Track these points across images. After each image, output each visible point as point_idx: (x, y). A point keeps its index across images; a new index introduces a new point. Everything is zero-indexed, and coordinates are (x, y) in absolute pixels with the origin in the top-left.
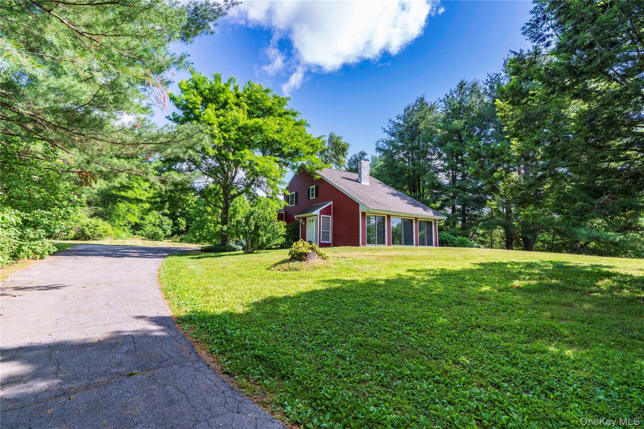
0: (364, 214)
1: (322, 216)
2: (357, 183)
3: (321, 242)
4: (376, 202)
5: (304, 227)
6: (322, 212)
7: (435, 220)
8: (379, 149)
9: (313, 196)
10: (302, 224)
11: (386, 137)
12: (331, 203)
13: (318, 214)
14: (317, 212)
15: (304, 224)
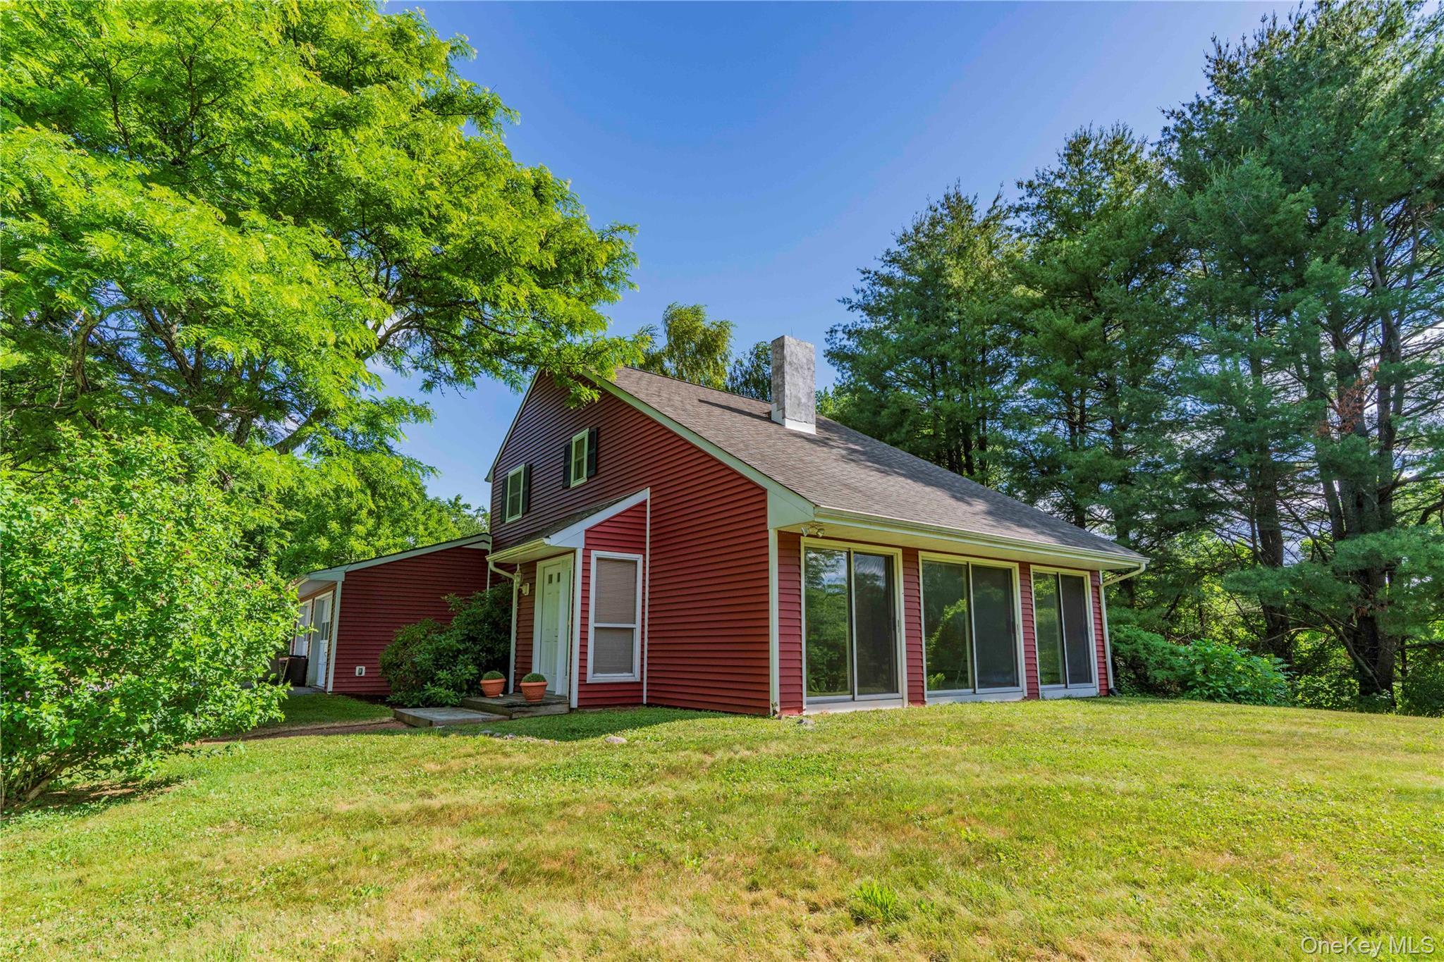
0: (790, 541)
1: (595, 554)
2: (767, 424)
3: (590, 678)
4: (847, 486)
5: (527, 604)
6: (595, 538)
7: (1094, 573)
8: (837, 356)
9: (578, 476)
10: (520, 591)
11: (858, 319)
12: (645, 495)
13: (579, 544)
14: (572, 536)
15: (526, 590)
